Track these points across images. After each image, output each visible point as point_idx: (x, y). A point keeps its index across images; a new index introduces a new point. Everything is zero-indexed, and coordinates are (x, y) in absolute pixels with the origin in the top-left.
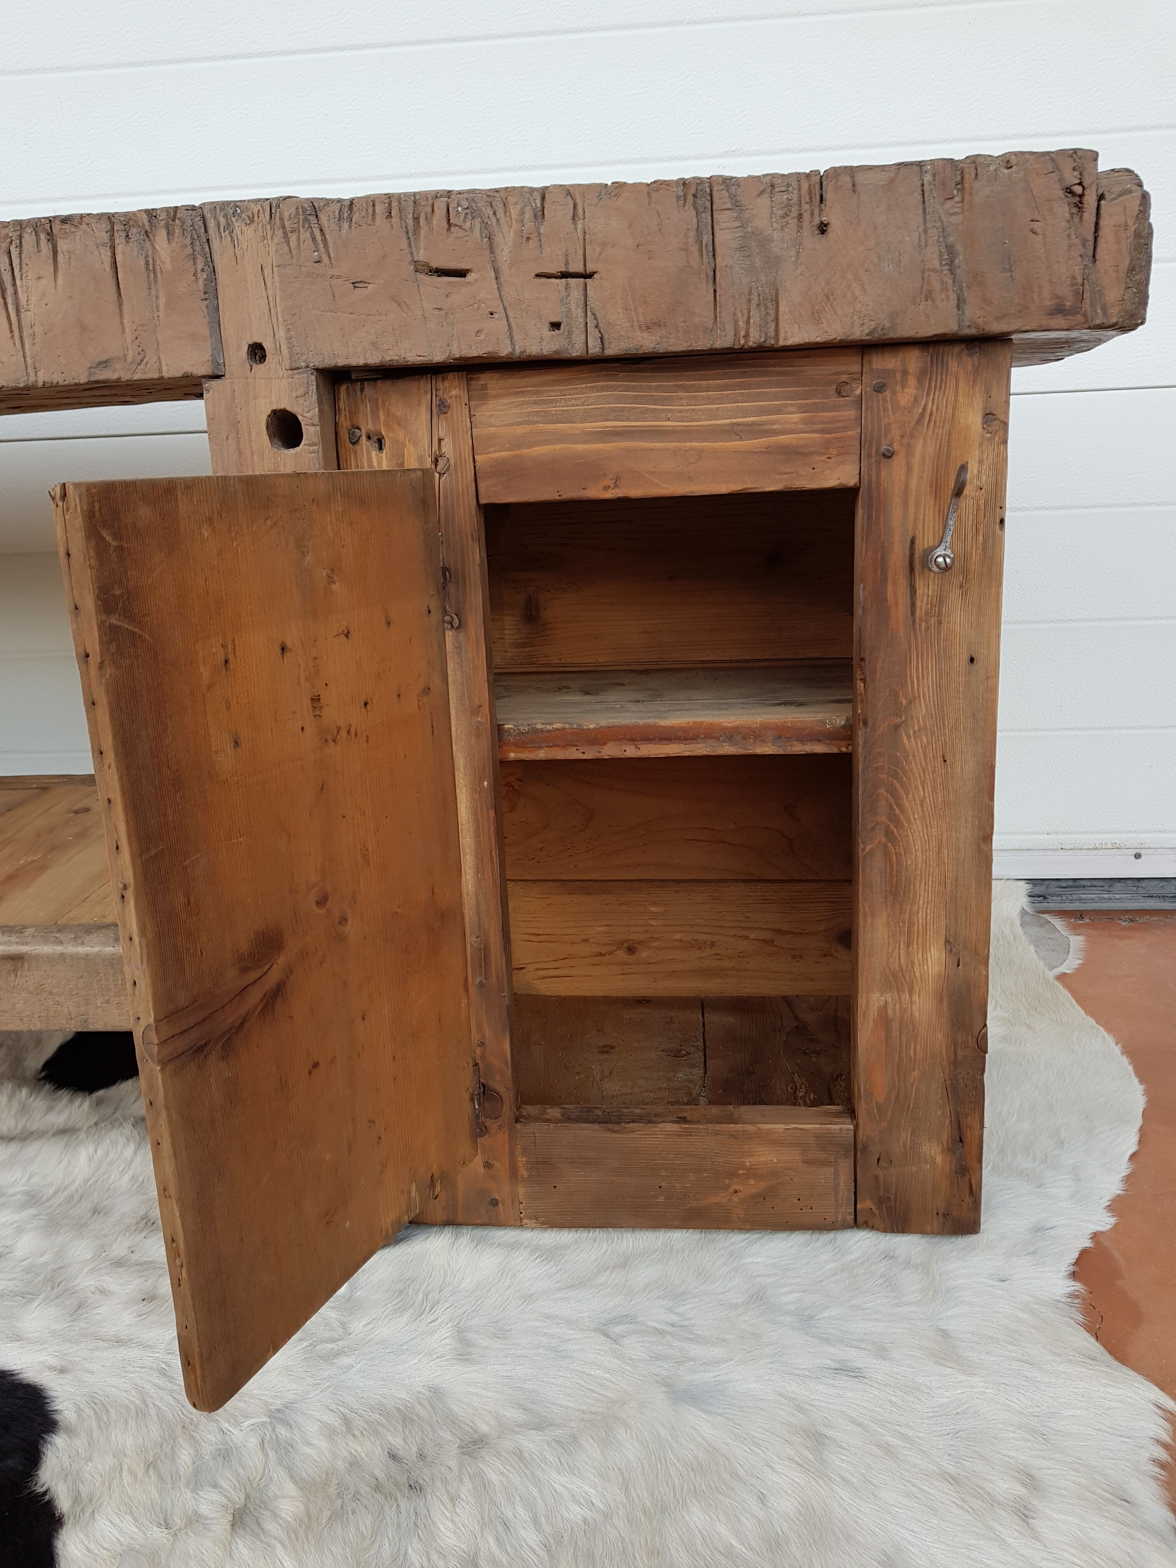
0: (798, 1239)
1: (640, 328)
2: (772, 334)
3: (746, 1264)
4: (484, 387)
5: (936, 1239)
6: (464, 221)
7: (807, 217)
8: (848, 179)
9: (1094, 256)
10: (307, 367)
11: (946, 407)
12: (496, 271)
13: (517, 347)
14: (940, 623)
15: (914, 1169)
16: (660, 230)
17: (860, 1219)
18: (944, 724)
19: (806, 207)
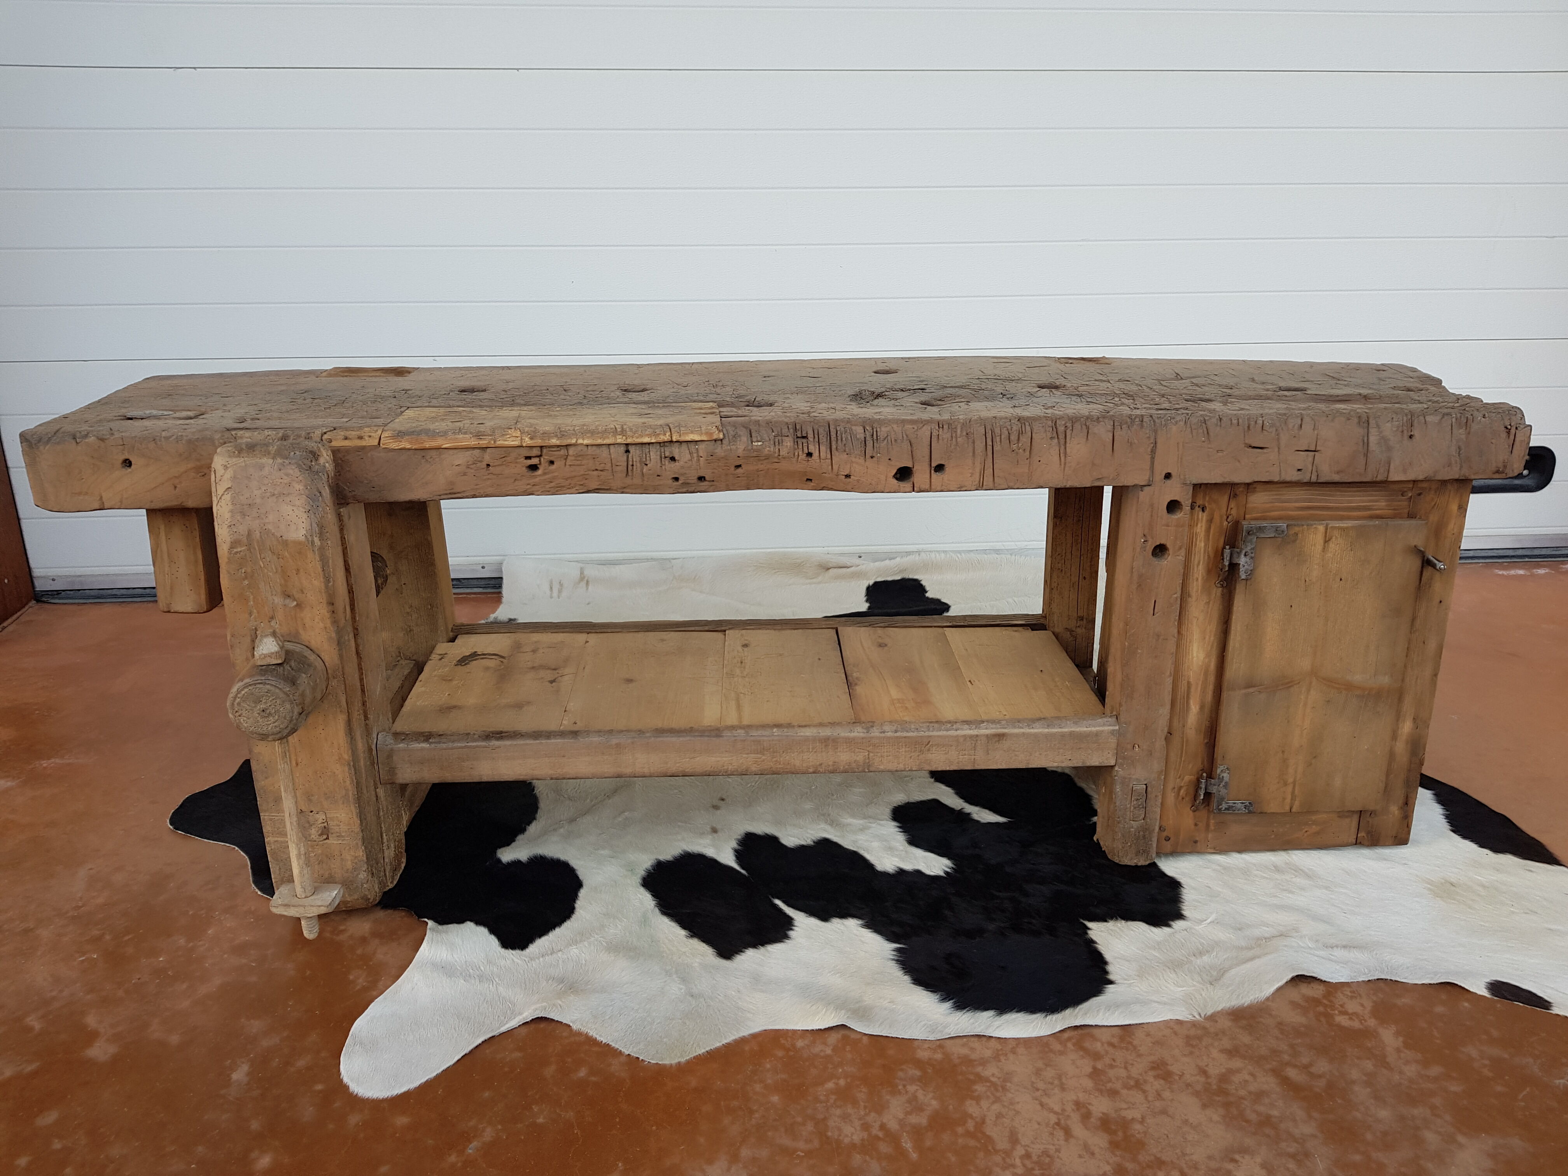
1: (1335, 472)
2: (1386, 476)
4: (1255, 488)
5: (1389, 848)
6: (1269, 429)
7: (1405, 432)
8: (1423, 418)
9: (1512, 451)
10: (1192, 483)
11: (1445, 503)
13: (1279, 477)
14: (1430, 587)
15: (1385, 817)
16: (1349, 436)
17: (1358, 842)
18: (1427, 628)
19: (1405, 428)
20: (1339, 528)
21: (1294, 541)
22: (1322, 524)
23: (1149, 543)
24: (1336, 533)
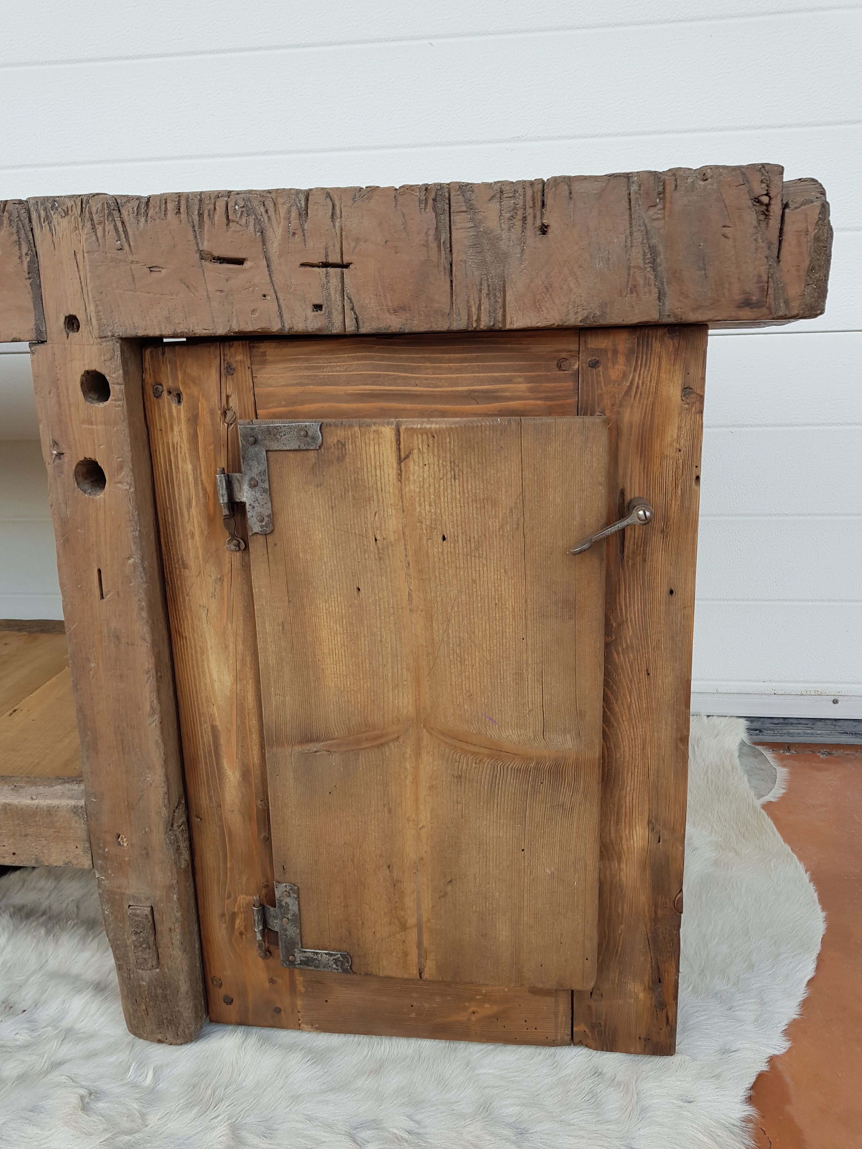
0: (525, 1051)
1: (389, 311)
2: (500, 318)
3: (478, 1075)
4: (264, 354)
5: (640, 1058)
6: (241, 218)
7: (530, 219)
8: (566, 187)
9: (778, 257)
10: (113, 336)
11: (650, 382)
12: (267, 259)
13: (286, 324)
14: (644, 560)
15: (621, 1002)
16: (405, 229)
17: (576, 1039)
18: (648, 644)
19: (530, 211)
20: (424, 432)
21: (341, 459)
22: (388, 424)
23: (66, 459)
24: (418, 442)
